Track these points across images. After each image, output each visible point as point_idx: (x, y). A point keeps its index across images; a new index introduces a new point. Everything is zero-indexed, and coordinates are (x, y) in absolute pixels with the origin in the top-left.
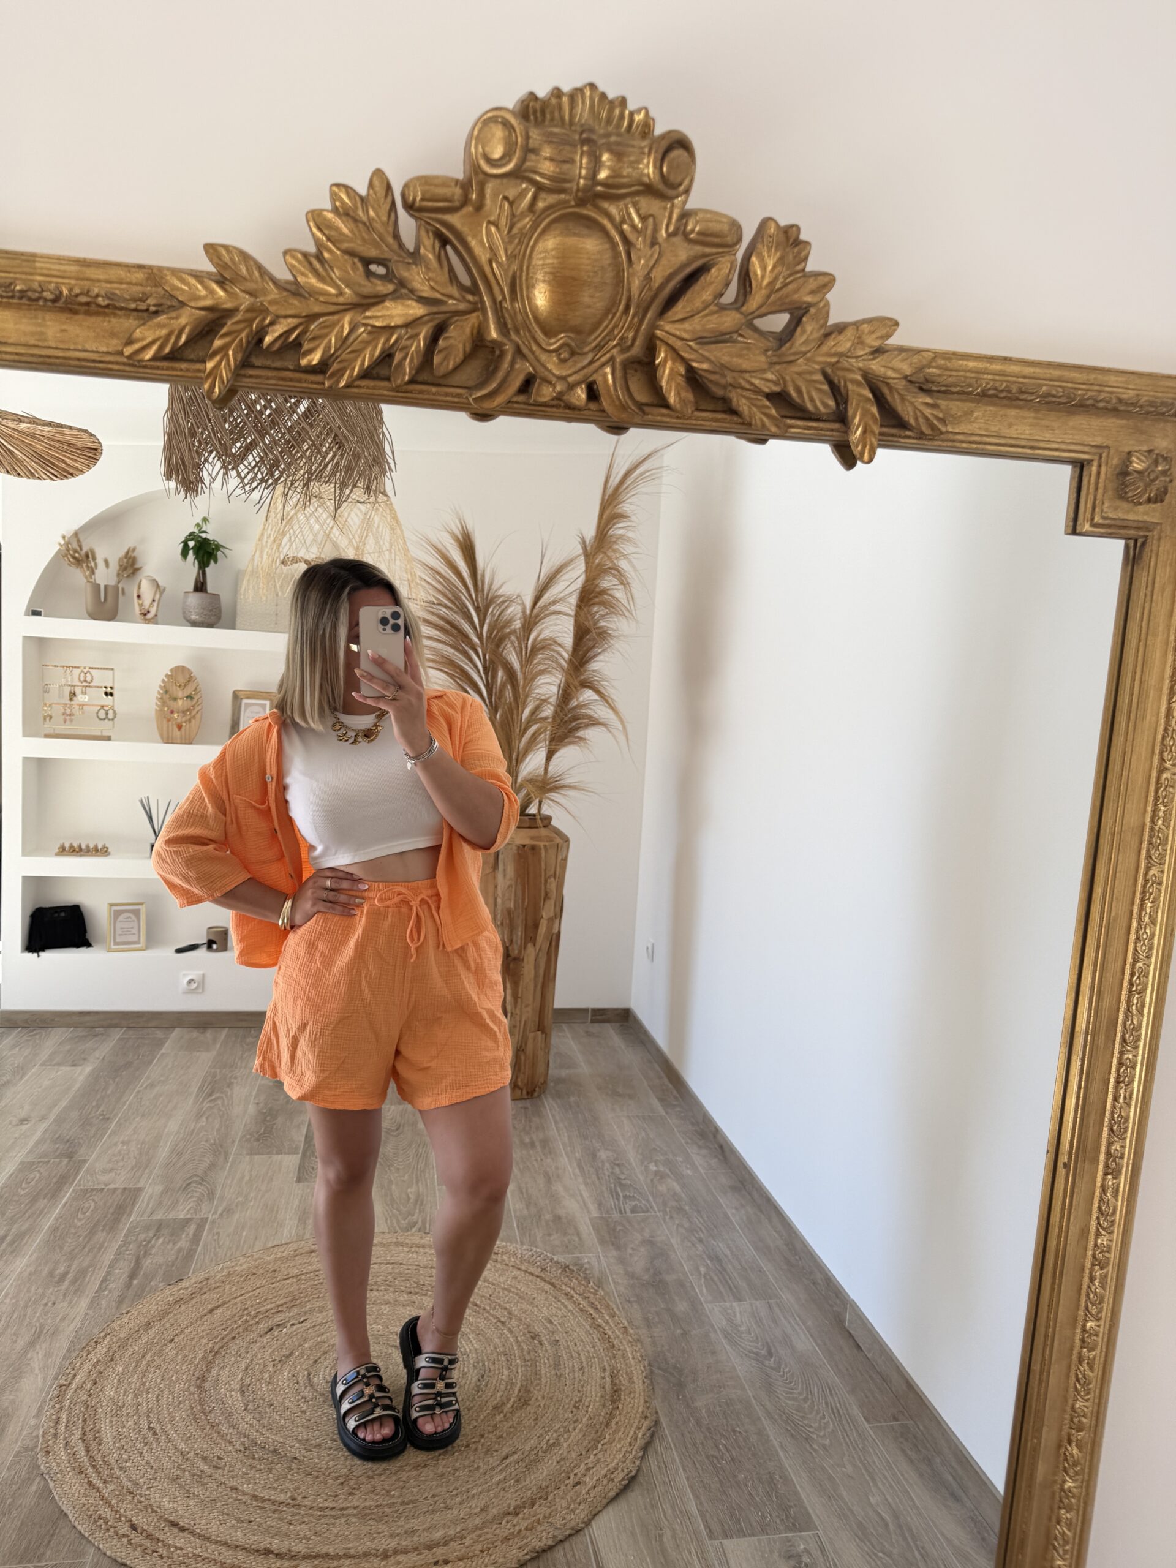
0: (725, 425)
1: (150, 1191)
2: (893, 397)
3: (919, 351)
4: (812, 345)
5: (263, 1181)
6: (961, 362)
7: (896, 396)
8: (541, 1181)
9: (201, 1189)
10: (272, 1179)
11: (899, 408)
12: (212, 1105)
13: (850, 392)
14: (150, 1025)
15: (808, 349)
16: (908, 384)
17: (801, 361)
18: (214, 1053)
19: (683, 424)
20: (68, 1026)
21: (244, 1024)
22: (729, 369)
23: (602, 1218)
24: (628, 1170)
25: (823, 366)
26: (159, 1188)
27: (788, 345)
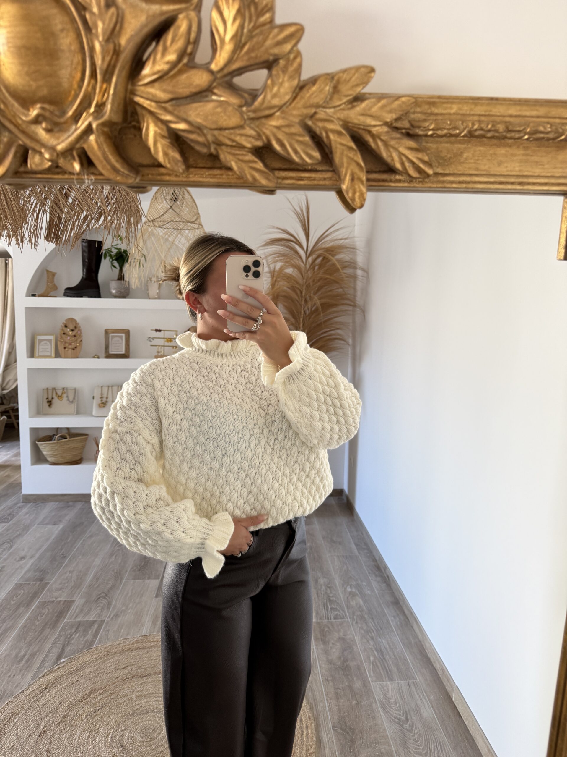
1: (78, 602)
2: (377, 144)
3: (398, 98)
4: (287, 97)
5: (137, 597)
6: (445, 105)
7: (380, 143)
10: (142, 595)
11: (384, 154)
13: (333, 143)
15: (283, 102)
16: (390, 130)
17: (278, 114)
22: (206, 127)
24: (334, 590)
25: (300, 118)
26: (83, 601)
27: (260, 99)
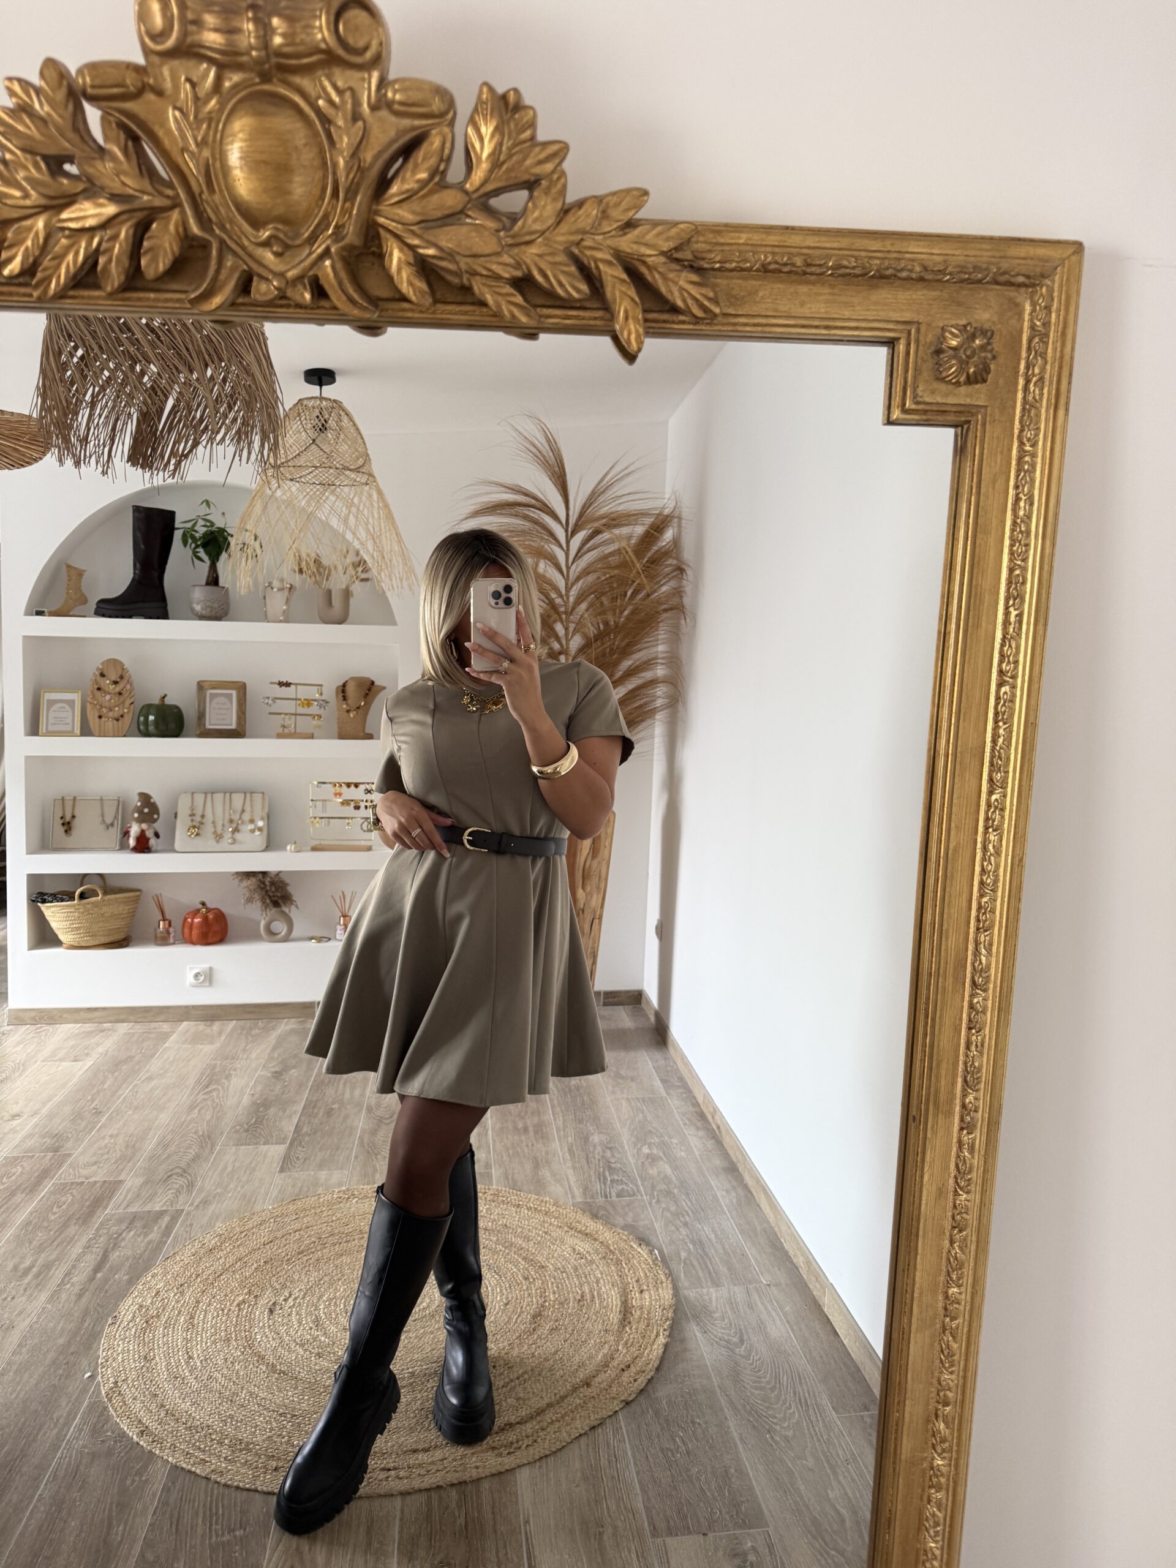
0: (473, 318)
1: (130, 1184)
2: (654, 277)
3: (676, 224)
4: (550, 222)
5: (245, 1171)
7: (657, 276)
8: (529, 1166)
9: (182, 1181)
10: (254, 1170)
11: (663, 289)
12: (206, 1097)
13: (603, 274)
14: (158, 1019)
15: (545, 227)
16: (667, 261)
17: (540, 240)
18: (217, 1045)
19: (427, 318)
20: (76, 1022)
21: (252, 1016)
22: (458, 254)
23: (585, 1203)
24: (619, 1153)
25: (566, 245)
26: (141, 1180)
27: (520, 223)
